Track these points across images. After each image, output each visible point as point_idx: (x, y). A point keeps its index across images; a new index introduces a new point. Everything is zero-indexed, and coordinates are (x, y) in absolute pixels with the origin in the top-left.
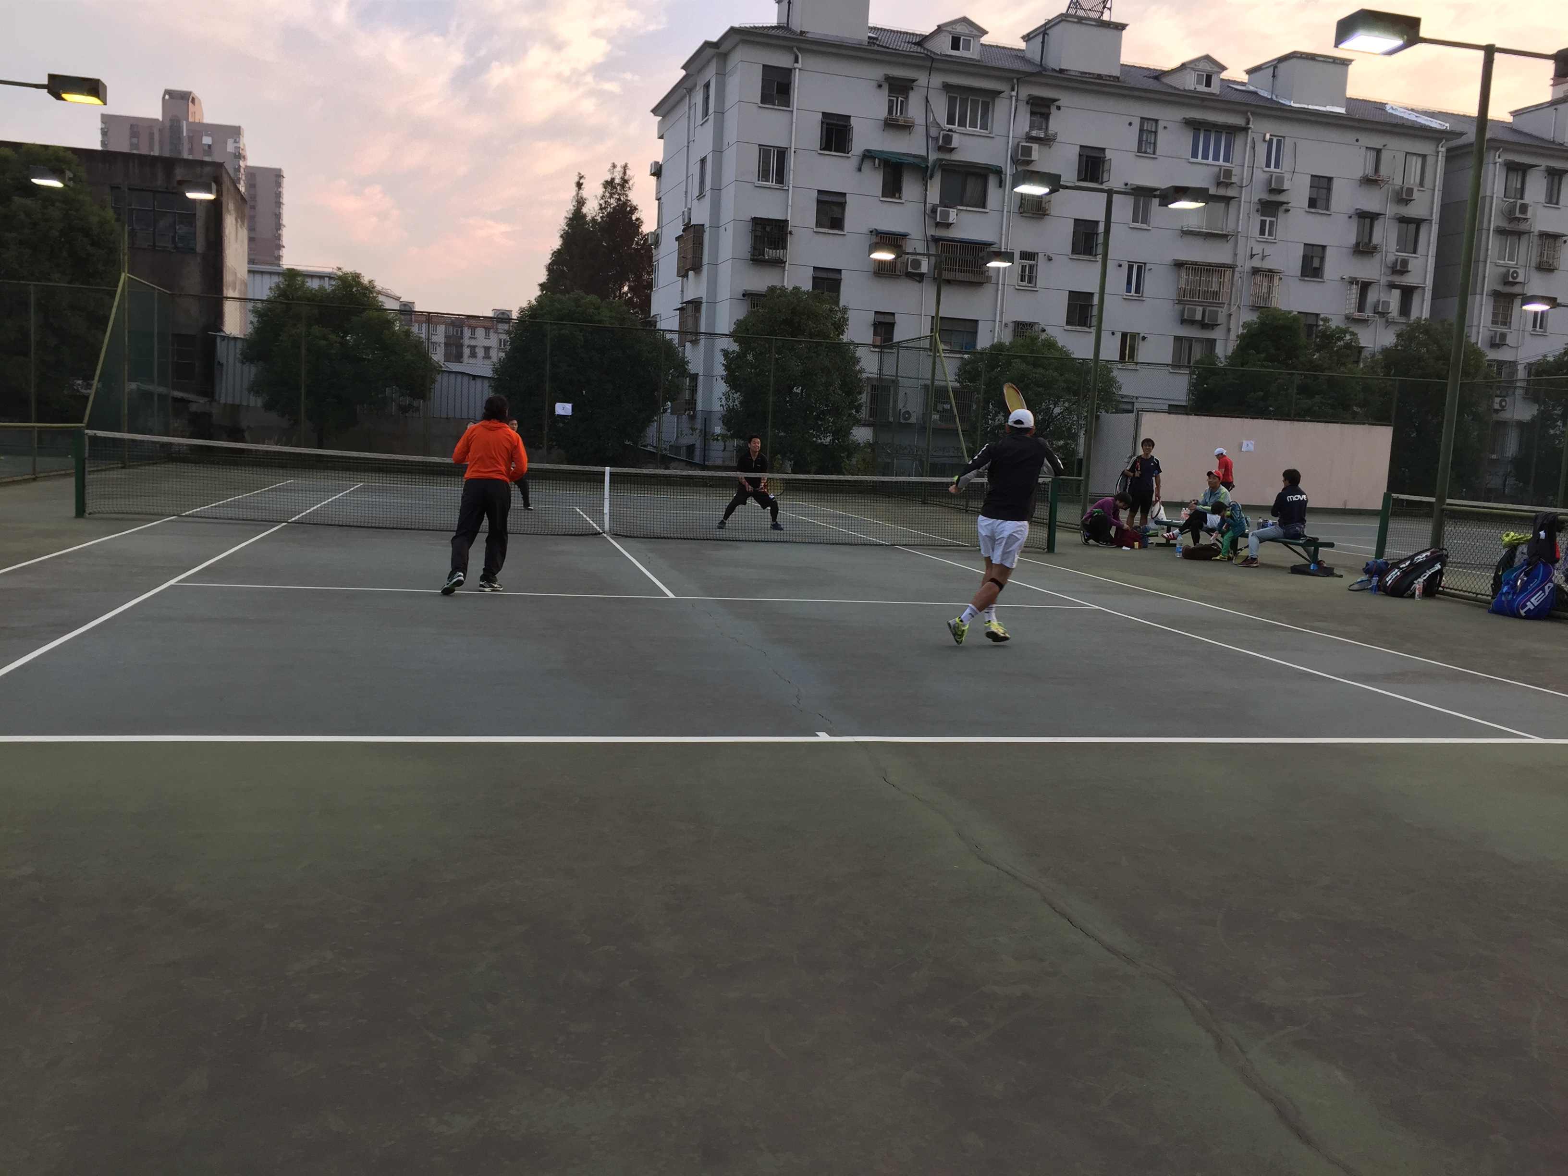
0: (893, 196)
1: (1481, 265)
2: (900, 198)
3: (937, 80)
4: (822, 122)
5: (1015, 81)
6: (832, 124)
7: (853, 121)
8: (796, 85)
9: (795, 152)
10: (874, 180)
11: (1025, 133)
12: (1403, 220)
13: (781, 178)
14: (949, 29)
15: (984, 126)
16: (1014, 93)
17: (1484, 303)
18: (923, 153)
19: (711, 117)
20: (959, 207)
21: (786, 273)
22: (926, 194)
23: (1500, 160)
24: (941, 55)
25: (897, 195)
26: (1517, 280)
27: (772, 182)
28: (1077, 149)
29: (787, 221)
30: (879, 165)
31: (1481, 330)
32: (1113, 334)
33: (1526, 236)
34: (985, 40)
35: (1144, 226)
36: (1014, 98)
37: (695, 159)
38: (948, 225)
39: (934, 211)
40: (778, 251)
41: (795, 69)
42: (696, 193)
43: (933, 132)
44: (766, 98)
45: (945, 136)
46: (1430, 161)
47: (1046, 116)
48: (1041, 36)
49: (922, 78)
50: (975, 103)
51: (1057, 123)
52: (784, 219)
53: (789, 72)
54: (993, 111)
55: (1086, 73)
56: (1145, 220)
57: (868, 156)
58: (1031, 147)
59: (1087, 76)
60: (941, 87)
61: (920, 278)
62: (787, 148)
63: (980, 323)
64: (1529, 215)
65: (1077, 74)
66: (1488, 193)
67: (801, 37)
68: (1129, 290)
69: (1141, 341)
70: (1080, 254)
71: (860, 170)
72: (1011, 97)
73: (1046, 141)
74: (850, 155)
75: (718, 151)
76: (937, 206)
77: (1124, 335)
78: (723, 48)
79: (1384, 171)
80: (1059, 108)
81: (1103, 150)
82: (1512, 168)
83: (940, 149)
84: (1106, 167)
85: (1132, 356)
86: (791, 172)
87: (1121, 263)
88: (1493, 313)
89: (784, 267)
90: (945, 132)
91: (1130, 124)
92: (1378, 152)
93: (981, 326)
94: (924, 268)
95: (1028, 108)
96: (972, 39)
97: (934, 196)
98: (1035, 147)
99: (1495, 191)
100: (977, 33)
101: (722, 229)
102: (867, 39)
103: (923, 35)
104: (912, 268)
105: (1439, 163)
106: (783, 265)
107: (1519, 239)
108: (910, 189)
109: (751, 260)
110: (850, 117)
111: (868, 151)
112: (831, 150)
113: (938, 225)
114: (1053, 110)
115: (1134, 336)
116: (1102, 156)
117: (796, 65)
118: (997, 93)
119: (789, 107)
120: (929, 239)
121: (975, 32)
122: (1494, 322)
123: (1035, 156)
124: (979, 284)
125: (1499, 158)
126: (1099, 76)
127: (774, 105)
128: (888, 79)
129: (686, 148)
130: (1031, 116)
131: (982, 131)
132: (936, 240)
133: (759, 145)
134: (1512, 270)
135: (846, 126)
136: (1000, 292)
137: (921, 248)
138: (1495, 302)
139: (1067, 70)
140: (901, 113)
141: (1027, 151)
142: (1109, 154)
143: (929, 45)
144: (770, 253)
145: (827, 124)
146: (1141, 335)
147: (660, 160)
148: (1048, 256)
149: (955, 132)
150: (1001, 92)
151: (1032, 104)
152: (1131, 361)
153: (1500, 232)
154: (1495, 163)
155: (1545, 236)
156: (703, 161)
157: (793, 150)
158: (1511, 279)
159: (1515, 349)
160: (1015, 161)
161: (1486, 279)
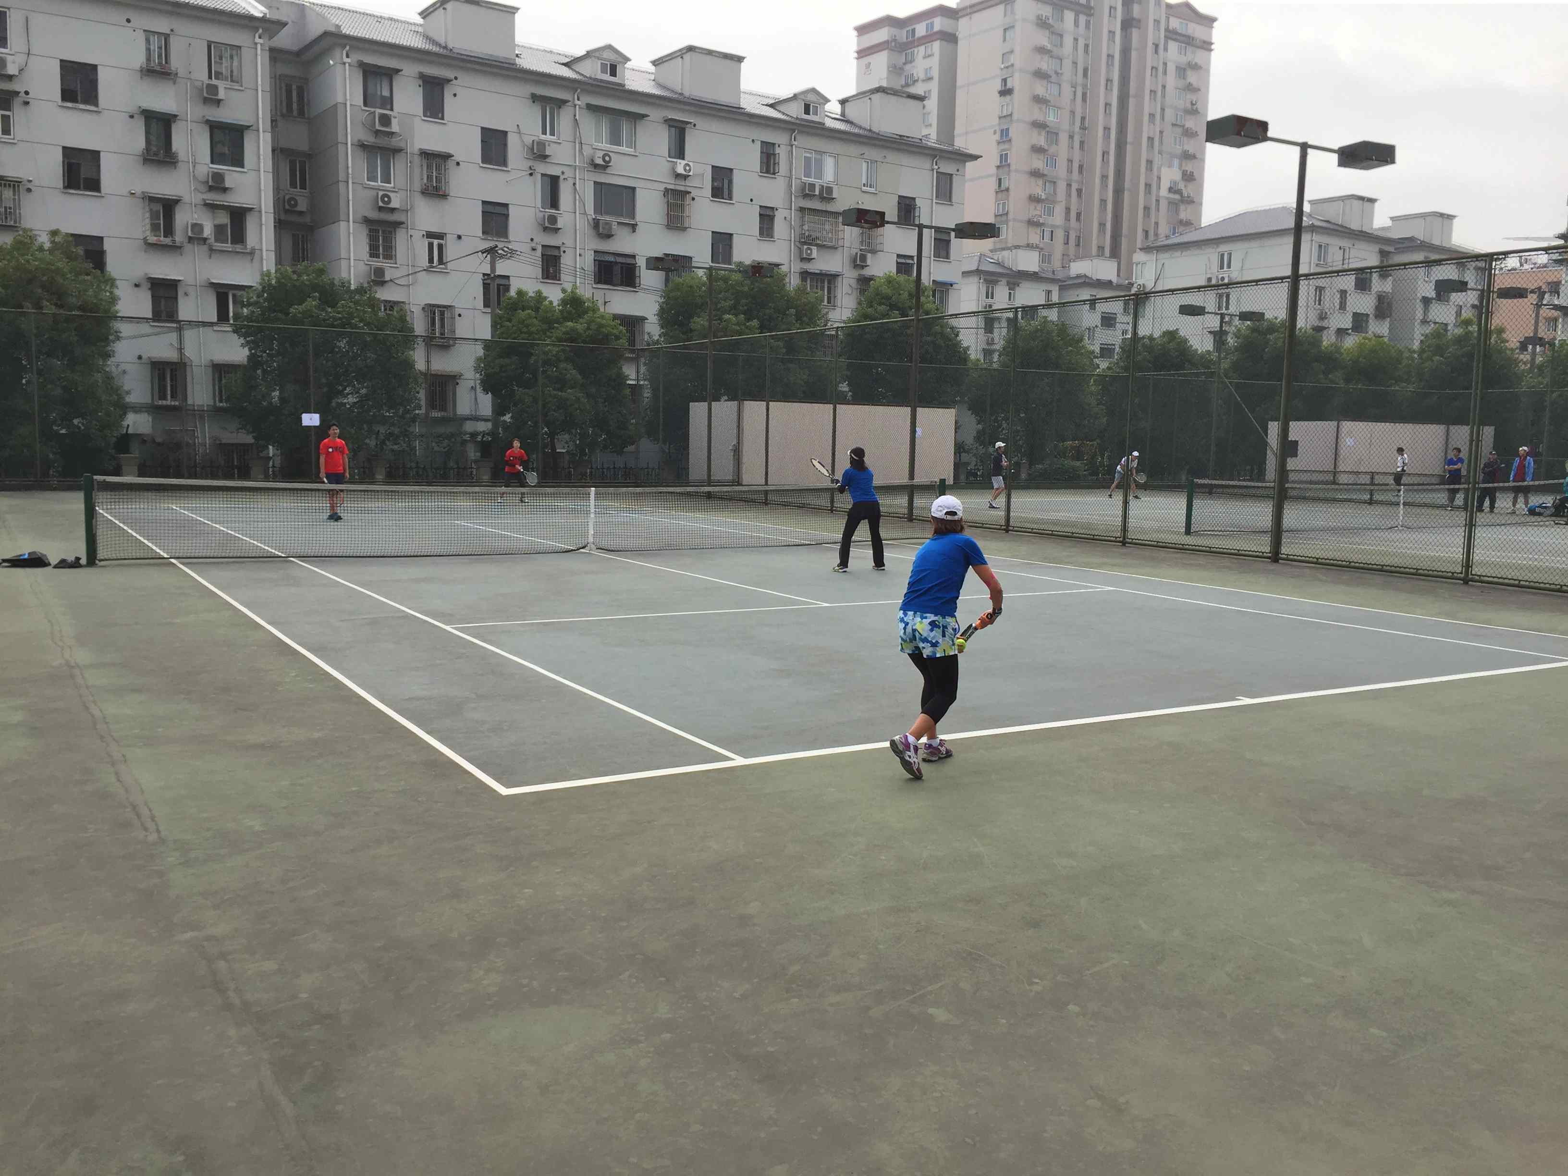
1: (342, 186)
12: (216, 128)
17: (351, 231)
23: (349, 60)
26: (392, 205)
31: (352, 264)
33: (403, 154)
46: (246, 54)
64: (395, 127)
66: (340, 99)
79: (176, 63)
82: (370, 73)
88: (370, 246)
92: (167, 37)
99: (348, 98)
105: (259, 58)
107: (394, 159)
122: (371, 257)
125: (348, 56)
134: (381, 193)
138: (370, 230)
153: (362, 146)
154: (344, 64)
155: (426, 155)
158: (381, 204)
159: (405, 288)
161: (351, 203)
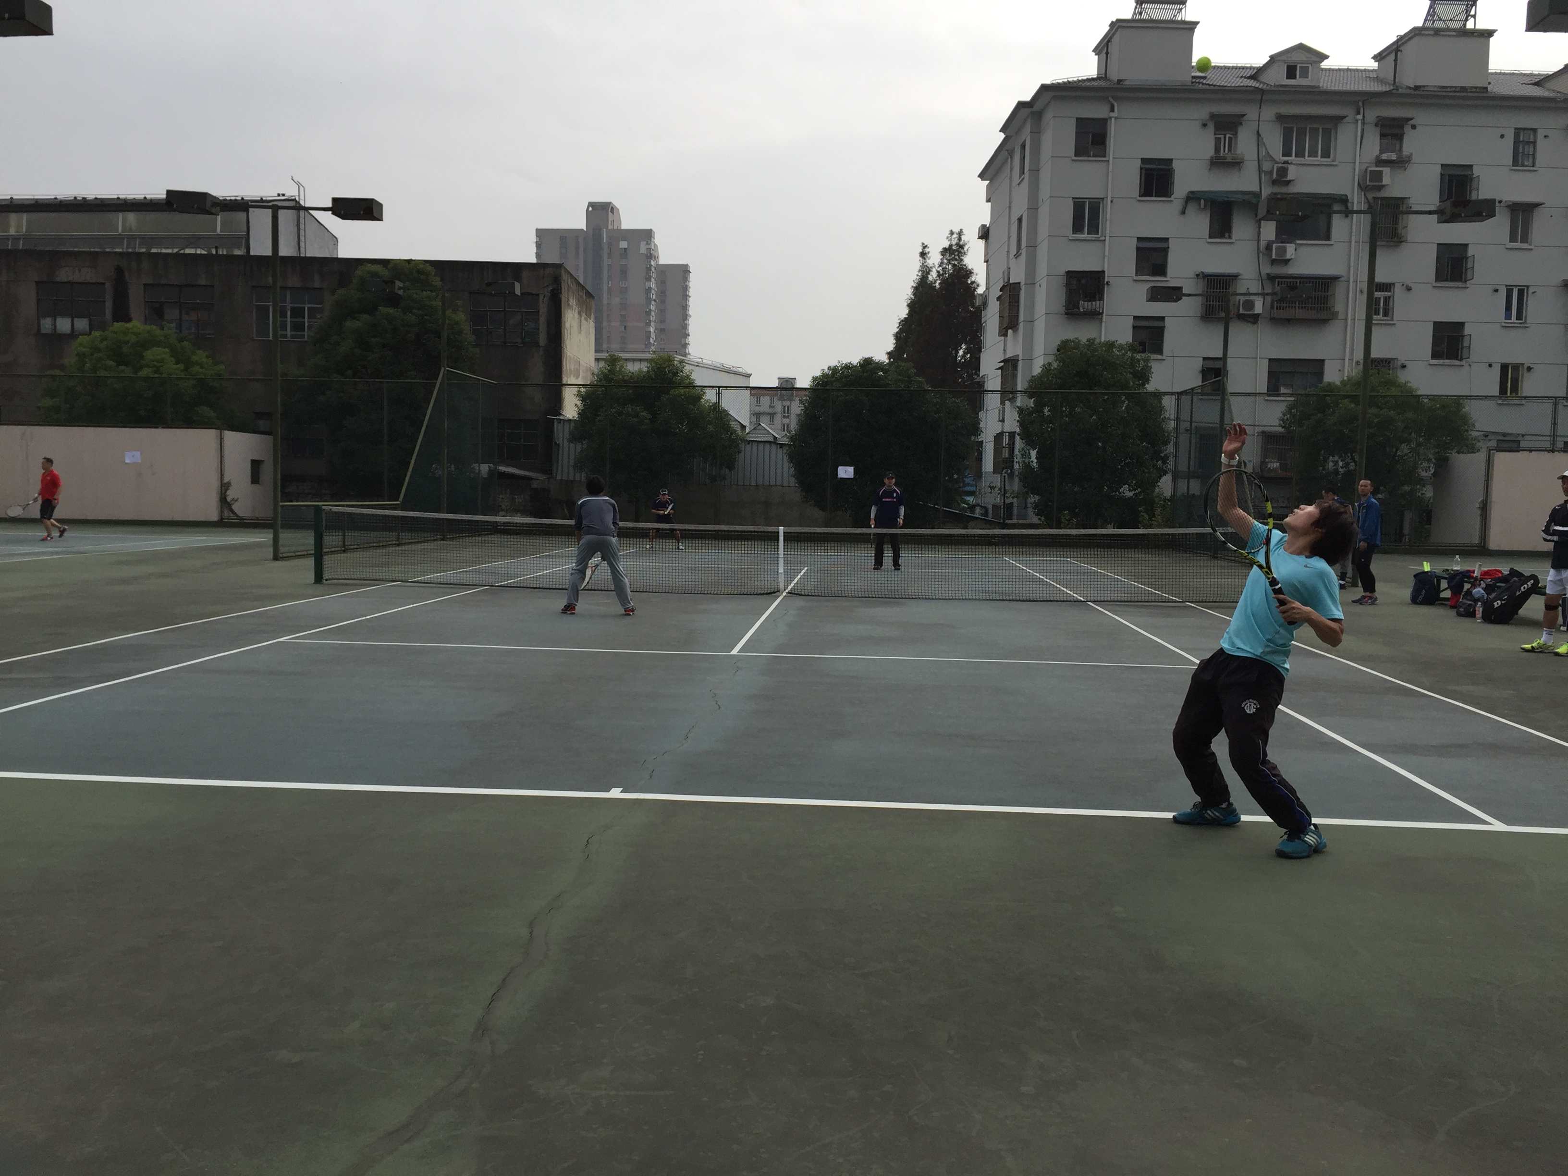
0: (1222, 236)
2: (1230, 237)
3: (1269, 113)
4: (1141, 169)
5: (1361, 104)
6: (1151, 169)
7: (1175, 165)
8: (1113, 133)
9: (1112, 202)
10: (1201, 222)
11: (1374, 157)
13: (1096, 229)
14: (1284, 58)
15: (1326, 154)
16: (1360, 117)
18: (1257, 189)
19: (1026, 175)
20: (1298, 242)
21: (1103, 324)
22: (1260, 231)
24: (1275, 86)
25: (1227, 235)
27: (1087, 234)
28: (1438, 170)
29: (1103, 272)
30: (1205, 206)
32: (1490, 366)
34: (1325, 64)
35: (1525, 246)
36: (1360, 122)
37: (1014, 219)
38: (1287, 262)
39: (1269, 247)
40: (1094, 303)
41: (1111, 118)
42: (1014, 251)
43: (1266, 166)
44: (1081, 151)
45: (1279, 169)
47: (1400, 137)
48: (1394, 54)
49: (1251, 112)
50: (1314, 131)
51: (1411, 143)
52: (1100, 270)
53: (1104, 122)
54: (1336, 139)
55: (1447, 87)
56: (1525, 239)
57: (1192, 198)
58: (1381, 172)
59: (1449, 90)
60: (1275, 119)
61: (1254, 319)
62: (1103, 199)
63: (1326, 362)
65: (1436, 89)
67: (1119, 86)
68: (1508, 316)
69: (1526, 374)
70: (1446, 280)
71: (1183, 212)
72: (1357, 121)
73: (1401, 163)
74: (1172, 198)
75: (1033, 208)
76: (1273, 242)
77: (1504, 367)
78: (1036, 108)
80: (1414, 127)
81: (1470, 167)
83: (1274, 182)
84: (1474, 185)
85: (1515, 388)
86: (1108, 222)
87: (1497, 287)
89: (1102, 318)
90: (1280, 165)
91: (1502, 136)
93: (1327, 364)
94: (1258, 308)
95: (1378, 129)
96: (1310, 65)
97: (1269, 231)
98: (1386, 171)
100: (1318, 59)
101: (1037, 285)
102: (1191, 79)
103: (1254, 68)
104: (1243, 308)
106: (1100, 317)
108: (1242, 228)
109: (1066, 314)
110: (1172, 160)
111: (1192, 192)
112: (1152, 196)
113: (1273, 262)
114: (1407, 129)
115: (1517, 367)
116: (1470, 173)
117: (1112, 114)
118: (1340, 118)
119: (1105, 157)
120: (1264, 277)
121: (1314, 59)
123: (1386, 180)
124: (1325, 321)
126: (1463, 89)
127: (1089, 156)
128: (1213, 116)
129: (1008, 209)
130: (1380, 139)
131: (1322, 159)
132: (1271, 278)
133: (1073, 198)
135: (1169, 170)
136: (1349, 328)
137: (1255, 287)
139: (1424, 86)
140: (1230, 150)
141: (1378, 176)
142: (1476, 171)
143: (1265, 78)
144: (1084, 306)
145: (1147, 169)
146: (1526, 366)
147: (987, 223)
148: (1407, 286)
149: (1291, 163)
150: (1345, 117)
151: (1382, 126)
152: (1514, 395)
156: (1020, 220)
157: (1107, 200)
160: (1363, 187)
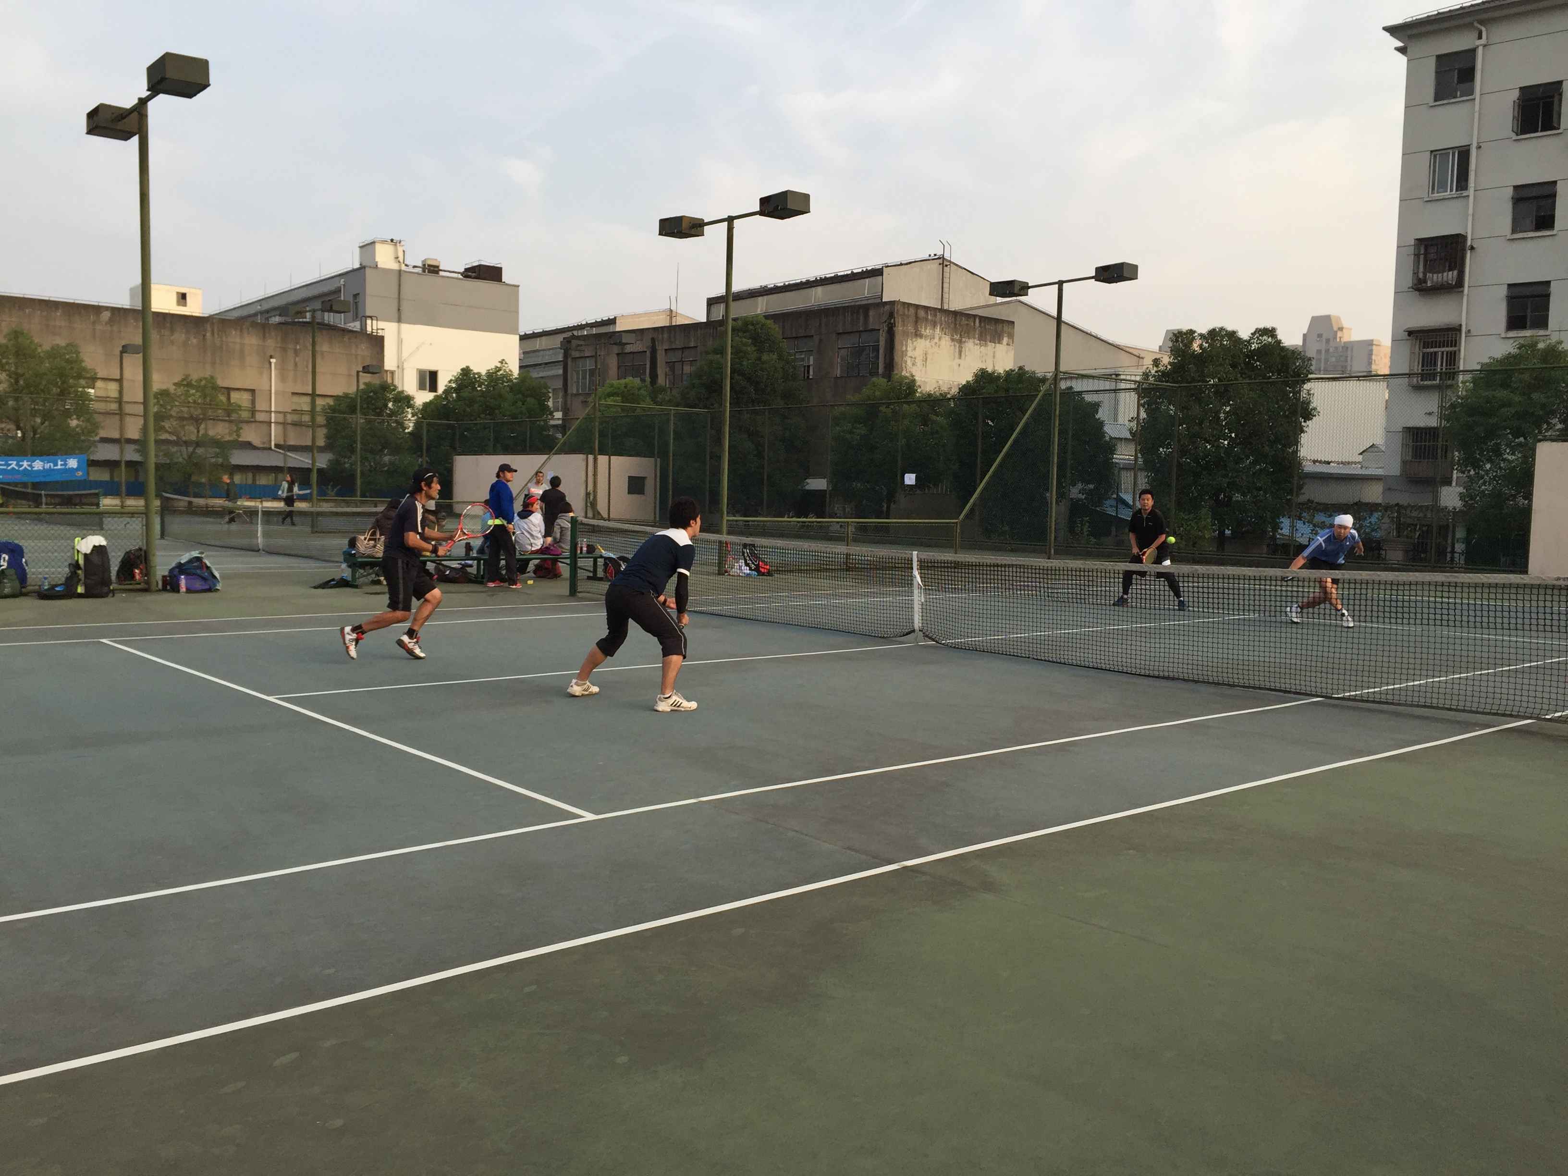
4: (1519, 101)
6: (1534, 98)
7: (1564, 88)
8: (1480, 67)
9: (1479, 147)
13: (1462, 181)
21: (1465, 298)
27: (1451, 190)
29: (1465, 234)
40: (1451, 274)
41: (1478, 47)
44: (1441, 93)
52: (1459, 232)
53: (1473, 51)
62: (1469, 145)
74: (1561, 130)
89: (1462, 292)
106: (1462, 289)
110: (1561, 82)
112: (1532, 132)
117: (1479, 42)
119: (1471, 94)
127: (1455, 97)
133: (1432, 152)
135: (1554, 95)
144: (1434, 279)
145: (1526, 101)
157: (1475, 145)
